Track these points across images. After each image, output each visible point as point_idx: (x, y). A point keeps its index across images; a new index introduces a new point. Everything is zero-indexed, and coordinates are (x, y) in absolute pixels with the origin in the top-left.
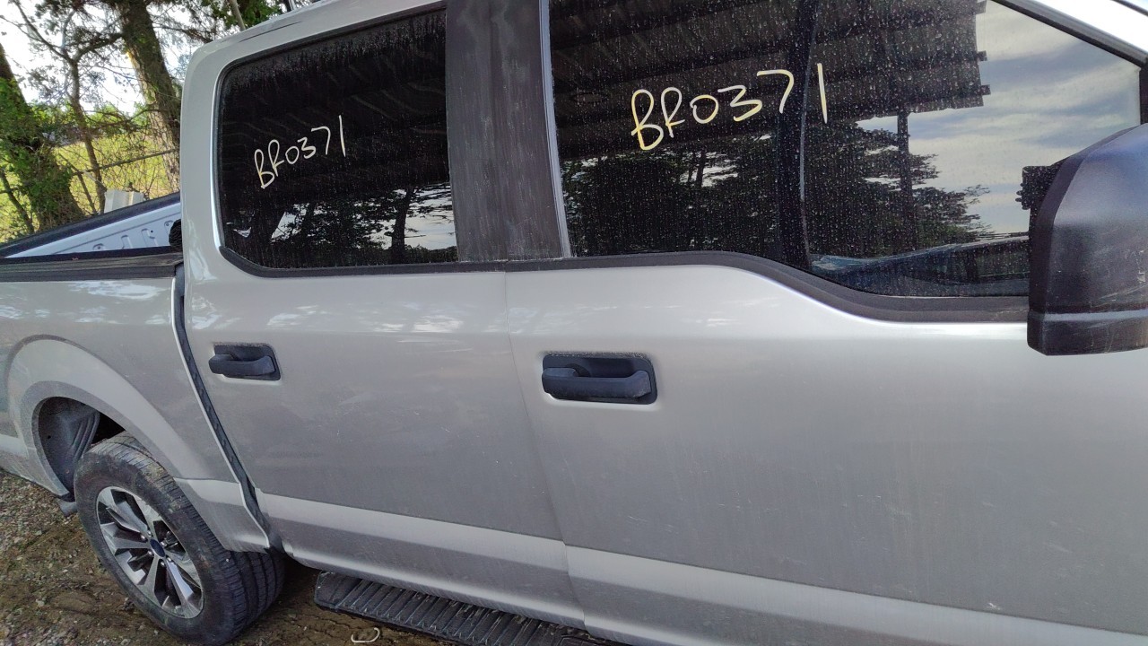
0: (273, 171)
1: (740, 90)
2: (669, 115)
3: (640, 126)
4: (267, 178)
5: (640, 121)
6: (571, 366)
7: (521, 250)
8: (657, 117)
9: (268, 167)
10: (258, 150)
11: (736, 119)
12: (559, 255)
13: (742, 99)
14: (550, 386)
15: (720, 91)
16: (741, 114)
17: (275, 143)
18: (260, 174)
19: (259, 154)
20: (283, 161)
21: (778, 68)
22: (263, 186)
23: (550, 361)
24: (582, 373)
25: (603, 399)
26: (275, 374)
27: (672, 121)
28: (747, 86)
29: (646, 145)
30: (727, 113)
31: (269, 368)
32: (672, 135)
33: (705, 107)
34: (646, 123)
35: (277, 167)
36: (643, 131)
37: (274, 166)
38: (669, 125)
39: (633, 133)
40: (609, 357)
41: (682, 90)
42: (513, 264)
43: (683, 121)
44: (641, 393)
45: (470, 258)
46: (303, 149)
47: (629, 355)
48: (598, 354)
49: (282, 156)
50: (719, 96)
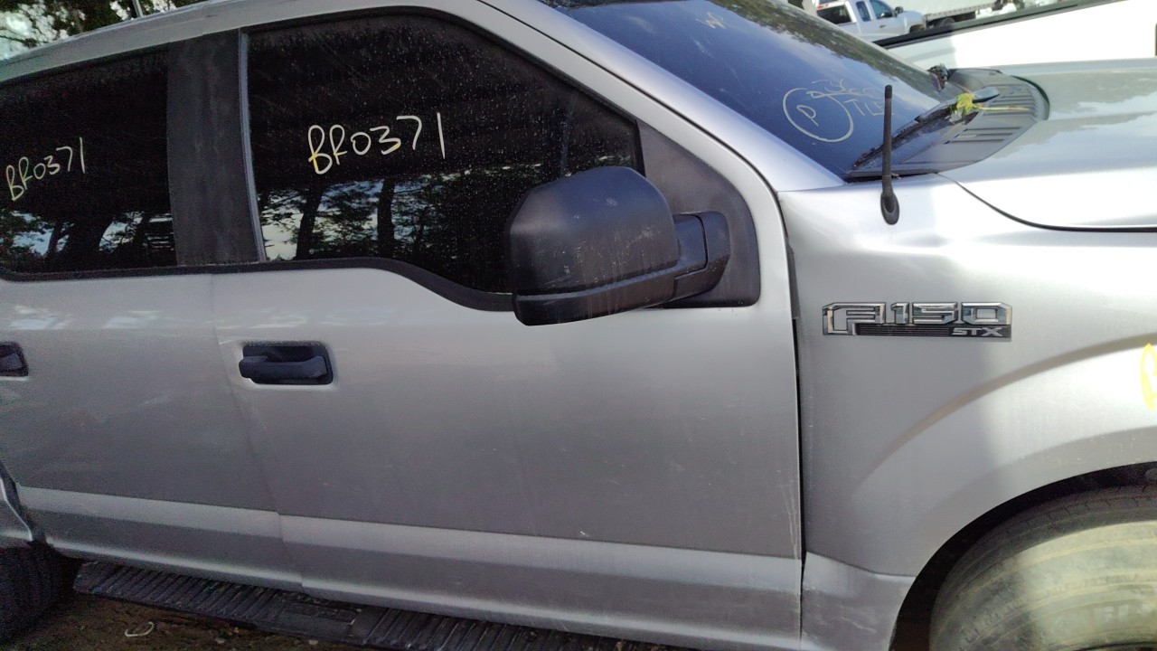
0: (23, 186)
1: (385, 130)
2: (336, 146)
3: (315, 156)
4: (17, 191)
5: (315, 150)
6: (263, 354)
7: (227, 255)
8: (327, 149)
9: (18, 181)
10: (10, 166)
11: (384, 153)
12: (256, 260)
13: (386, 138)
14: (246, 370)
15: (372, 130)
16: (387, 149)
17: (24, 161)
18: (11, 188)
19: (10, 169)
20: (31, 177)
21: (411, 114)
22: (14, 199)
23: (249, 349)
24: (271, 359)
25: (286, 381)
26: (23, 371)
27: (338, 152)
28: (390, 127)
29: (320, 169)
30: (377, 147)
31: (18, 365)
32: (338, 162)
33: (361, 143)
34: (319, 152)
35: (27, 182)
36: (317, 159)
37: (24, 181)
38: (336, 154)
39: (310, 160)
40: (295, 345)
41: (344, 127)
42: (222, 268)
43: (346, 152)
44: (318, 374)
45: (186, 262)
46: (49, 166)
47: (309, 343)
48: (285, 343)
49: (30, 173)
50: (371, 134)
